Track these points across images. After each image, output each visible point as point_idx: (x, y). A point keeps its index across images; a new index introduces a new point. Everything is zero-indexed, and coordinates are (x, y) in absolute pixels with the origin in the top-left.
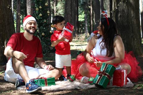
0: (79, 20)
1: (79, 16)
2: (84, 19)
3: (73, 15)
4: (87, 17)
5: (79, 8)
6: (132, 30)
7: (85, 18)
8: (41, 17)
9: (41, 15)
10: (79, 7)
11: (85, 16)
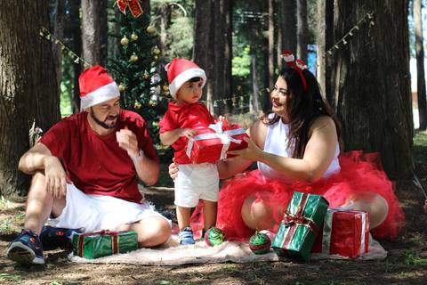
0: (235, 71)
1: (233, 61)
2: (248, 71)
3: (217, 56)
4: (257, 64)
5: (233, 38)
6: (387, 105)
7: (250, 67)
8: (134, 63)
9: (134, 58)
10: (233, 34)
11: (251, 61)
